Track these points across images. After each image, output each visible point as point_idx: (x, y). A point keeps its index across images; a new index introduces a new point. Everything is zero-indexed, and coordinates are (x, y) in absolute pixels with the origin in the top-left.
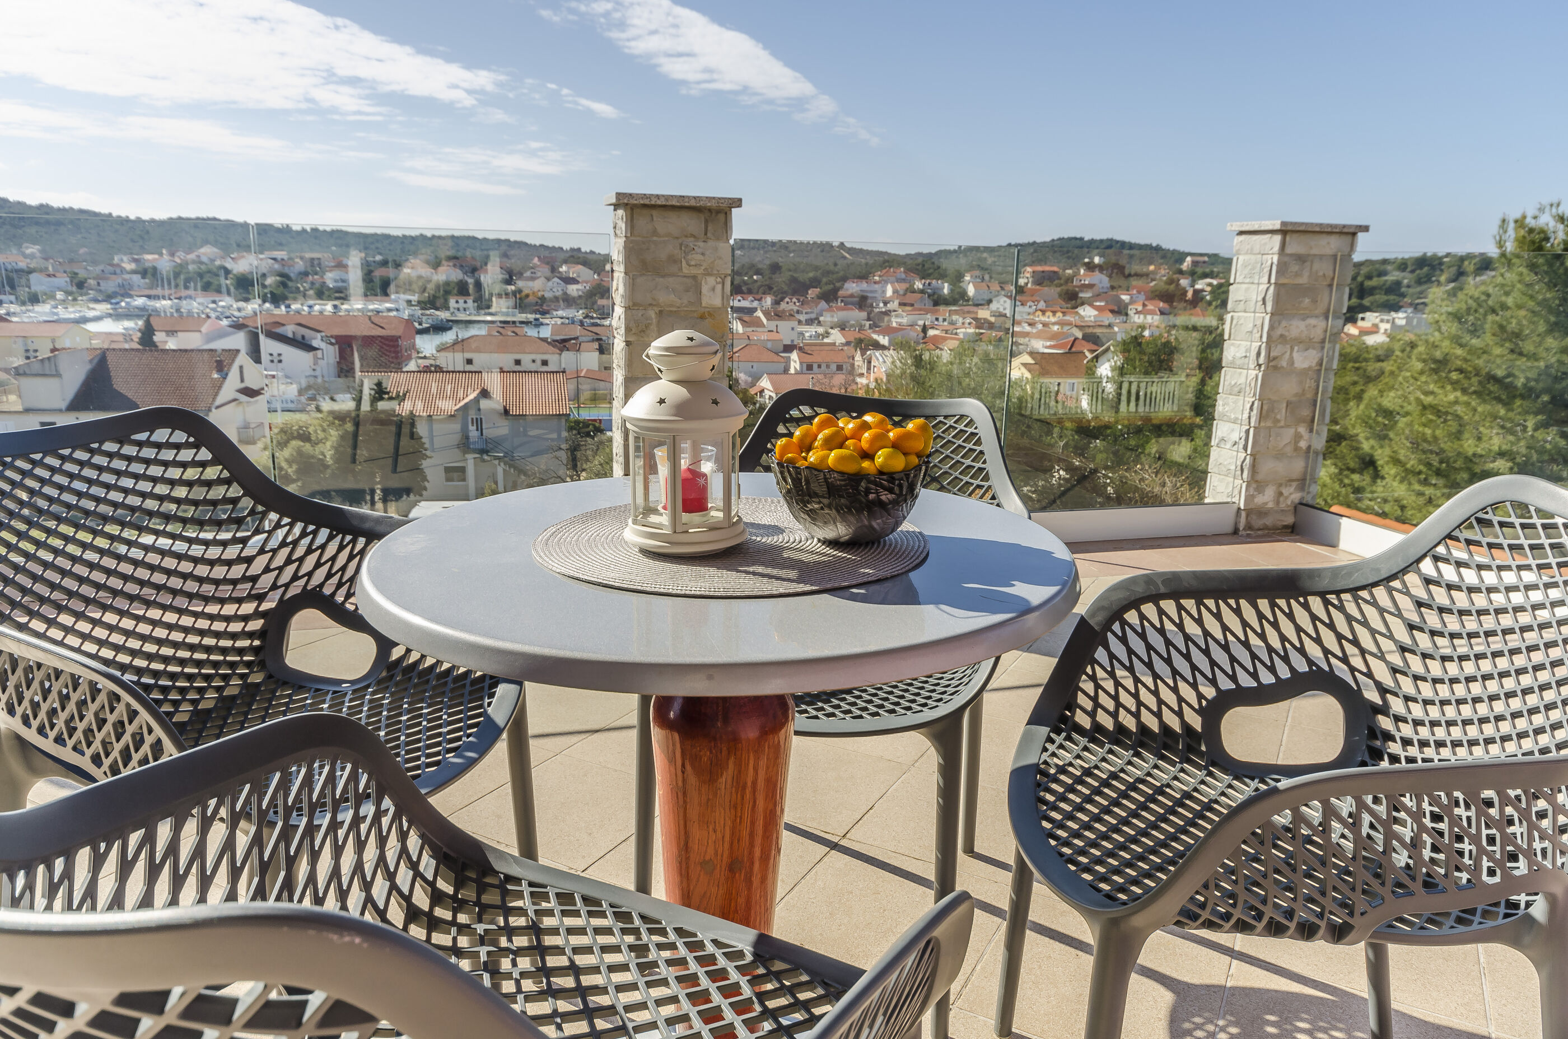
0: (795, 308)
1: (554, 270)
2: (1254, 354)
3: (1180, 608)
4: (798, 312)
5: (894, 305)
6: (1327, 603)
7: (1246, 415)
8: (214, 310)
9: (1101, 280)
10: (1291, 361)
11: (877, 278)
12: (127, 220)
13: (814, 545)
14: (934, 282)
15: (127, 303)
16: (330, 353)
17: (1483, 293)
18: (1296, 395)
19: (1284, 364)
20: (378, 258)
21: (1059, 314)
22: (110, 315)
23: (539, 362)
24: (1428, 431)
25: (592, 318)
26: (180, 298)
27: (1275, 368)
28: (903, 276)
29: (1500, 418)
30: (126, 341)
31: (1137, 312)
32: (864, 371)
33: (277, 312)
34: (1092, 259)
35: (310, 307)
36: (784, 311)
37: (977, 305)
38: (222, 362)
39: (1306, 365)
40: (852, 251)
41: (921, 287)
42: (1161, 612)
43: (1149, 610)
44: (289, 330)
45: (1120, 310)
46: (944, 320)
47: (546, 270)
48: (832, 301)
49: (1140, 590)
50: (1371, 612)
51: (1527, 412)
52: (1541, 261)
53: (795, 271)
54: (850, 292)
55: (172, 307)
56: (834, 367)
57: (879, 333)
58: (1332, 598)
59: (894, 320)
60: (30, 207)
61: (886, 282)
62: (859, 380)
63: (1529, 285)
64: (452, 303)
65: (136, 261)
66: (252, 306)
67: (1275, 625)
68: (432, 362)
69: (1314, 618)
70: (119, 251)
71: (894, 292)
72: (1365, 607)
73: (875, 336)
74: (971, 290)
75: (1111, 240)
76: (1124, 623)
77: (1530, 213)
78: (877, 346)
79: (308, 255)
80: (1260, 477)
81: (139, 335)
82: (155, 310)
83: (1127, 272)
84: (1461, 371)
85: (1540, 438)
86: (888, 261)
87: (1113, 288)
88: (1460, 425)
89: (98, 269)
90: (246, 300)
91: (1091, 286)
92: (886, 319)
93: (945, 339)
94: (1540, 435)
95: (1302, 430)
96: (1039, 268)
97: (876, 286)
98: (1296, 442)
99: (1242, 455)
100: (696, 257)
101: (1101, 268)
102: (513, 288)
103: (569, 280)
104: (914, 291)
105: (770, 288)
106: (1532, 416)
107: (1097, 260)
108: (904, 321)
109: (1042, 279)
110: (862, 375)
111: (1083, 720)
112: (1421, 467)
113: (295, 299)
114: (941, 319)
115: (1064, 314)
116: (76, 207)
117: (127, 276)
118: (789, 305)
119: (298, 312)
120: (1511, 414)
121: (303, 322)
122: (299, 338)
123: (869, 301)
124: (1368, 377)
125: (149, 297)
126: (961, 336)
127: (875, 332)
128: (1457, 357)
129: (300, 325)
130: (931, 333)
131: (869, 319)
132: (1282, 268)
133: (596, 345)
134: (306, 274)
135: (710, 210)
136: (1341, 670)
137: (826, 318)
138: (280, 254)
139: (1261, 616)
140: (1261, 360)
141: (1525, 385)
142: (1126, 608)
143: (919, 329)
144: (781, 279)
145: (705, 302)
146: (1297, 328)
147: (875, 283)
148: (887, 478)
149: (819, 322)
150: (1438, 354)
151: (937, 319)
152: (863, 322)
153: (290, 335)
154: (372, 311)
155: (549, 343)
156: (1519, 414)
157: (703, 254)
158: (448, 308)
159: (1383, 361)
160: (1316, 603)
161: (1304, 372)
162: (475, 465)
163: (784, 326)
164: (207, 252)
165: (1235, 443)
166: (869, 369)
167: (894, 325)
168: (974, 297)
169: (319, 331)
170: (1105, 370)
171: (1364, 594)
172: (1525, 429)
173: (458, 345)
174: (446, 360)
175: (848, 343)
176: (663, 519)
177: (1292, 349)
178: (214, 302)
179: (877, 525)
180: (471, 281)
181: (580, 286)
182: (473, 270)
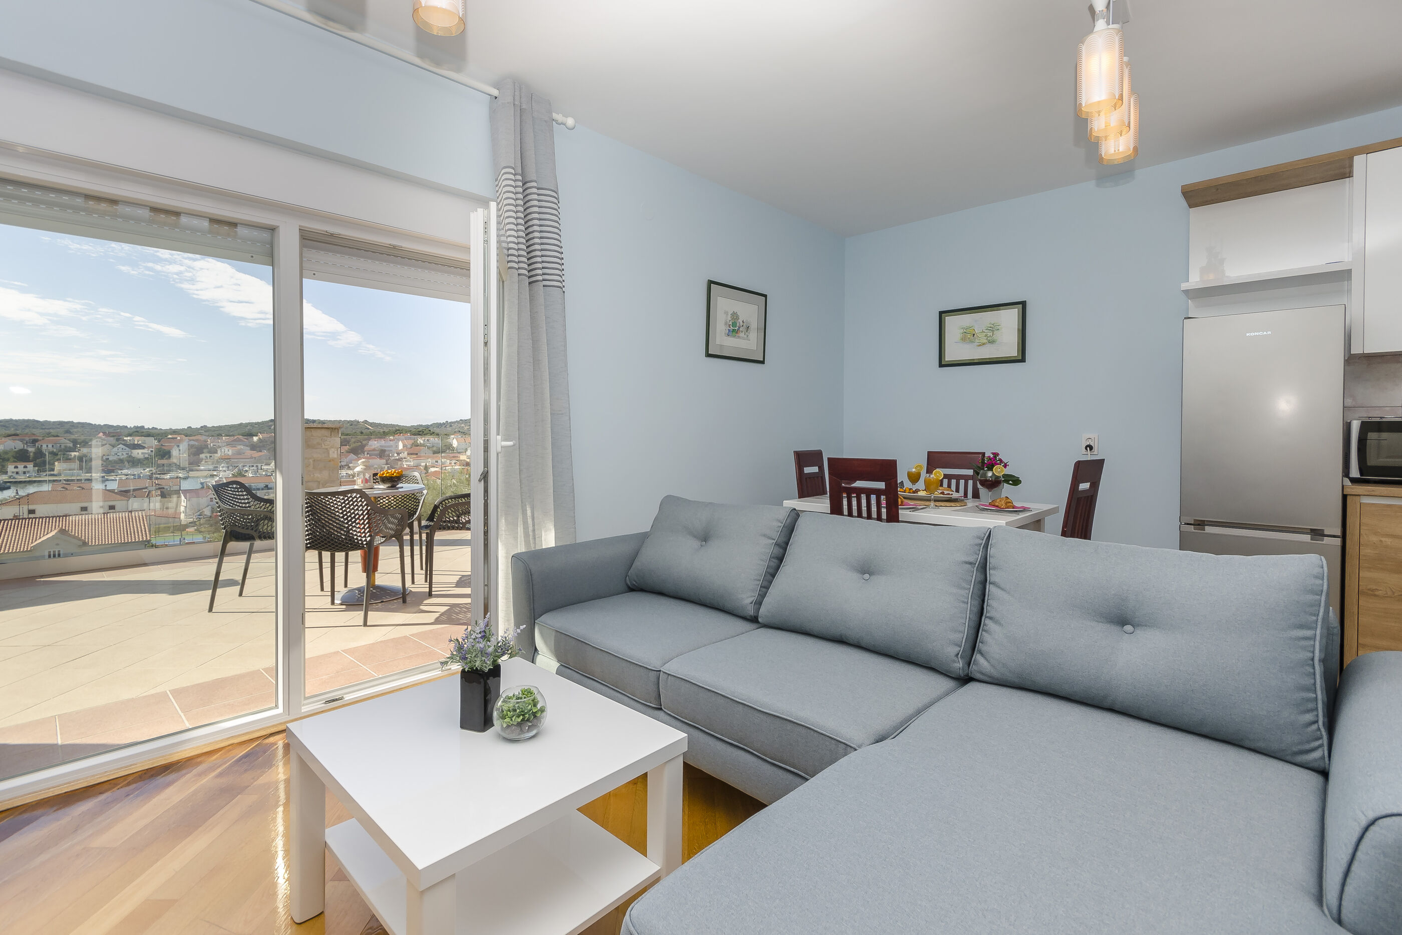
1: (118, 440)
5: (405, 454)
23: (103, 507)
28: (410, 437)
37: (459, 453)
40: (372, 424)
47: (111, 441)
48: (360, 454)
54: (373, 447)
61: (398, 441)
64: (10, 468)
71: (404, 447)
86: (399, 430)
92: (399, 463)
97: (391, 442)
102: (77, 454)
103: (134, 447)
104: (418, 446)
123: (387, 453)
131: (387, 464)
133: (159, 492)
135: (332, 428)
145: (331, 456)
147: (390, 440)
148: (396, 477)
149: (349, 467)
152: (383, 466)
155: (116, 493)
157: (330, 442)
158: (6, 473)
167: (405, 466)
168: (457, 447)
173: (18, 500)
179: (395, 484)
180: (31, 450)
181: (145, 451)
182: (34, 441)
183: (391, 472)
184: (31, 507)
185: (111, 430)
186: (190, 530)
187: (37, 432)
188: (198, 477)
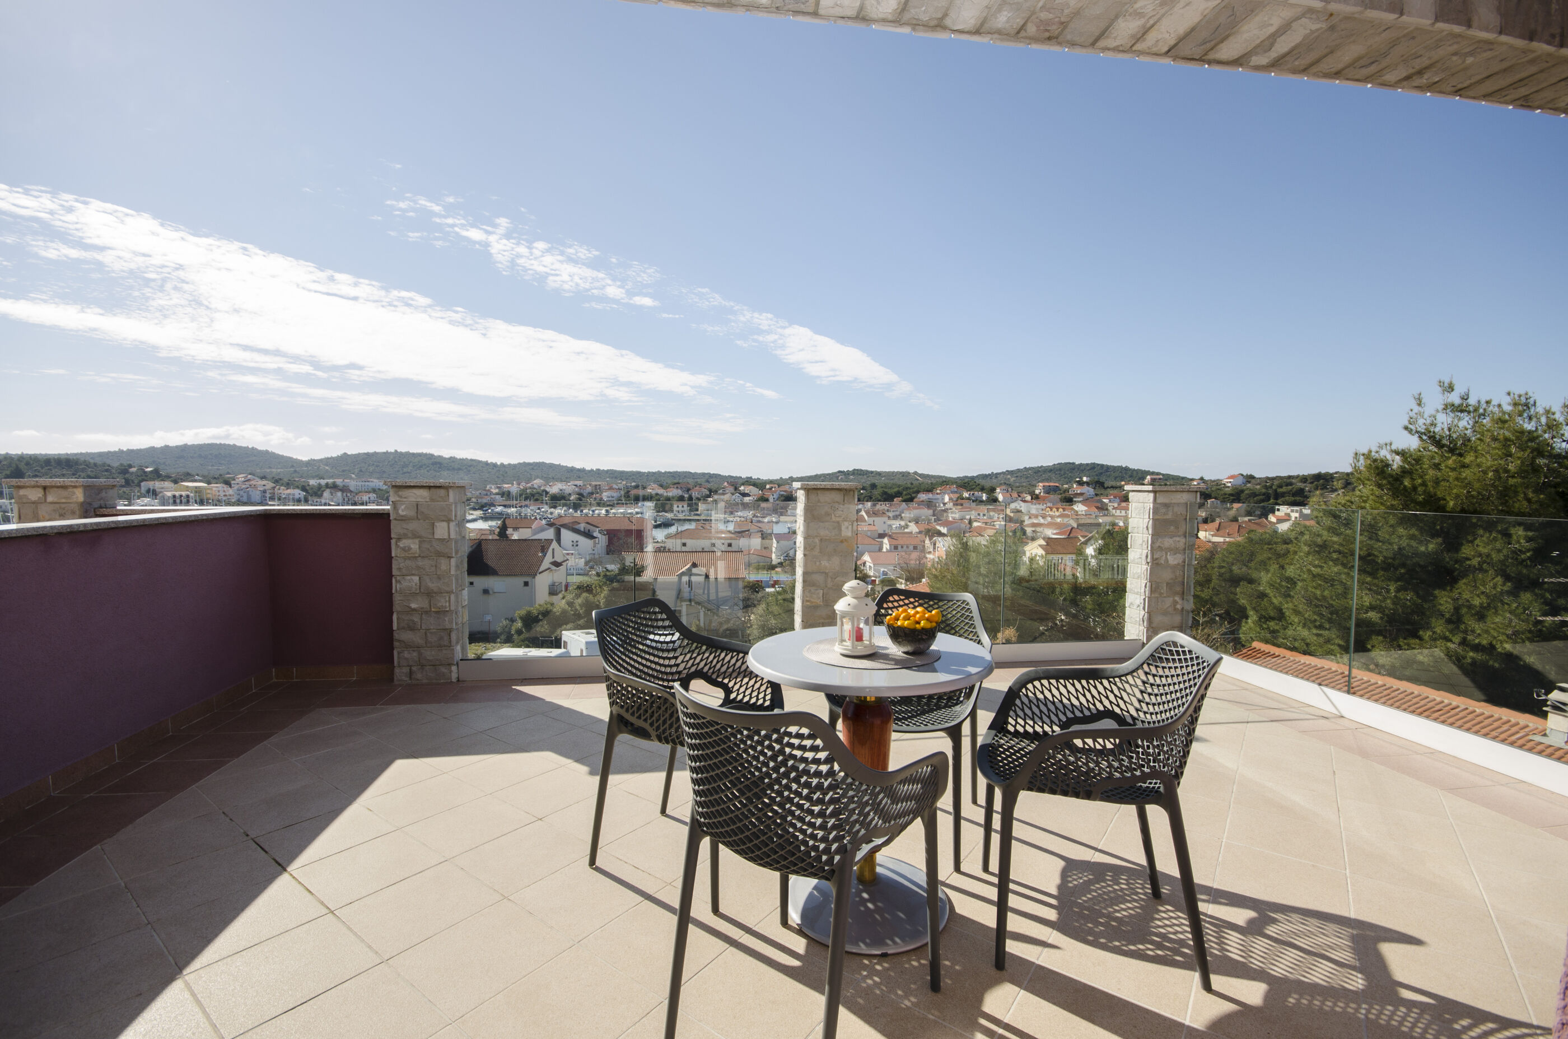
0: (886, 508)
1: (736, 489)
2: (1144, 557)
3: (1050, 683)
4: (888, 511)
5: (950, 506)
6: (1110, 682)
7: (1143, 590)
8: (538, 514)
9: (1088, 491)
10: (1167, 560)
11: (938, 491)
12: (495, 465)
13: (900, 653)
14: (976, 493)
15: (492, 510)
16: (602, 540)
17: (1348, 501)
18: (1172, 579)
19: (1163, 562)
20: (633, 484)
21: (1061, 510)
22: (482, 518)
23: (726, 545)
24: (1318, 592)
25: (757, 517)
26: (521, 507)
27: (1157, 564)
28: (956, 490)
29: (1367, 583)
30: (491, 534)
31: (1114, 508)
32: (932, 550)
33: (575, 515)
34: (1081, 478)
35: (593, 511)
36: (878, 510)
38: (544, 546)
39: (1176, 563)
40: (921, 475)
41: (967, 496)
42: (1042, 685)
43: (1037, 683)
44: (582, 527)
45: (1103, 508)
46: (984, 515)
47: (732, 489)
48: (910, 504)
49: (1033, 676)
50: (1127, 686)
51: (1389, 580)
52: (1384, 482)
53: (886, 487)
54: (922, 499)
55: (516, 512)
56: (911, 548)
57: (940, 525)
58: (1111, 680)
59: (950, 515)
60: (445, 458)
61: (945, 493)
62: (928, 556)
63: (1380, 497)
64: (675, 508)
65: (498, 488)
66: (559, 511)
67: (1089, 691)
68: (663, 545)
69: (1105, 688)
70: (490, 483)
71: (950, 499)
72: (1125, 685)
73: (938, 528)
74: (1000, 498)
75: (1094, 464)
76: (1027, 689)
77: (1374, 449)
78: (940, 534)
79: (594, 483)
80: (1154, 625)
81: (498, 530)
82: (508, 514)
83: (1106, 486)
84: (1340, 552)
85: (1402, 597)
86: (945, 481)
87: (1096, 495)
88: (1345, 588)
89: (478, 493)
90: (555, 507)
91: (1081, 494)
92: (945, 514)
93: (985, 529)
94: (1401, 595)
95: (1177, 598)
96: (1047, 484)
97: (938, 495)
98: (1175, 606)
99: (1142, 613)
100: (839, 513)
101: (1088, 484)
103: (745, 495)
104: (963, 499)
105: (871, 498)
106: (1393, 583)
107: (1085, 479)
108: (957, 516)
109: (1049, 490)
110: (930, 552)
111: (1011, 729)
112: (1316, 617)
113: (585, 506)
114: (981, 514)
115: (1064, 510)
116: (469, 458)
117: (493, 496)
118: (881, 506)
119: (586, 515)
120: (1376, 581)
121: (589, 521)
122: (587, 531)
123: (934, 504)
124: (1278, 554)
125: (505, 506)
126: (997, 527)
127: (938, 524)
128: (1335, 543)
129: (588, 523)
130: (975, 524)
131: (934, 515)
132: (1155, 511)
133: (759, 534)
134: (592, 493)
135: (846, 490)
136: (1117, 710)
137: (906, 515)
138: (579, 483)
139: (1083, 687)
140: (1149, 560)
141: (1384, 562)
142: (1028, 683)
143: (967, 522)
144: (876, 493)
145: (843, 534)
146: (1168, 542)
147: (937, 493)
148: (925, 630)
149: (902, 517)
150: (1319, 540)
151: (979, 514)
152: (930, 517)
153: (582, 530)
154: (630, 513)
156: (1383, 581)
157: (842, 511)
158: (672, 511)
159: (1288, 544)
160: (1105, 682)
161: (1174, 567)
162: (687, 608)
163: (879, 521)
164: (537, 482)
165: (1138, 606)
166: (934, 548)
167: (951, 519)
168: (1003, 501)
169: (598, 527)
170: (1090, 551)
171: (1123, 678)
172: (1388, 591)
173: (678, 535)
174: (670, 544)
175: (920, 532)
176: (848, 643)
177: (1166, 554)
178: (539, 509)
179: (922, 646)
180: (686, 496)
181: (750, 498)
182: (688, 490)
183: (914, 615)
184: (684, 541)
185: (732, 480)
186: (779, 569)
187: (690, 481)
188: (786, 522)
